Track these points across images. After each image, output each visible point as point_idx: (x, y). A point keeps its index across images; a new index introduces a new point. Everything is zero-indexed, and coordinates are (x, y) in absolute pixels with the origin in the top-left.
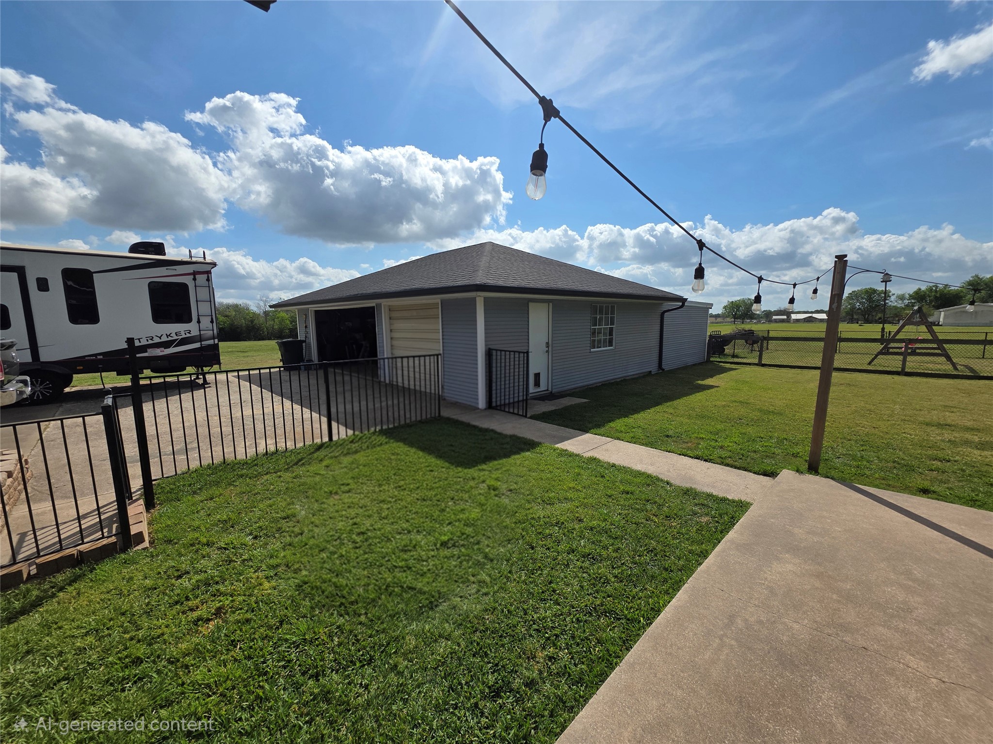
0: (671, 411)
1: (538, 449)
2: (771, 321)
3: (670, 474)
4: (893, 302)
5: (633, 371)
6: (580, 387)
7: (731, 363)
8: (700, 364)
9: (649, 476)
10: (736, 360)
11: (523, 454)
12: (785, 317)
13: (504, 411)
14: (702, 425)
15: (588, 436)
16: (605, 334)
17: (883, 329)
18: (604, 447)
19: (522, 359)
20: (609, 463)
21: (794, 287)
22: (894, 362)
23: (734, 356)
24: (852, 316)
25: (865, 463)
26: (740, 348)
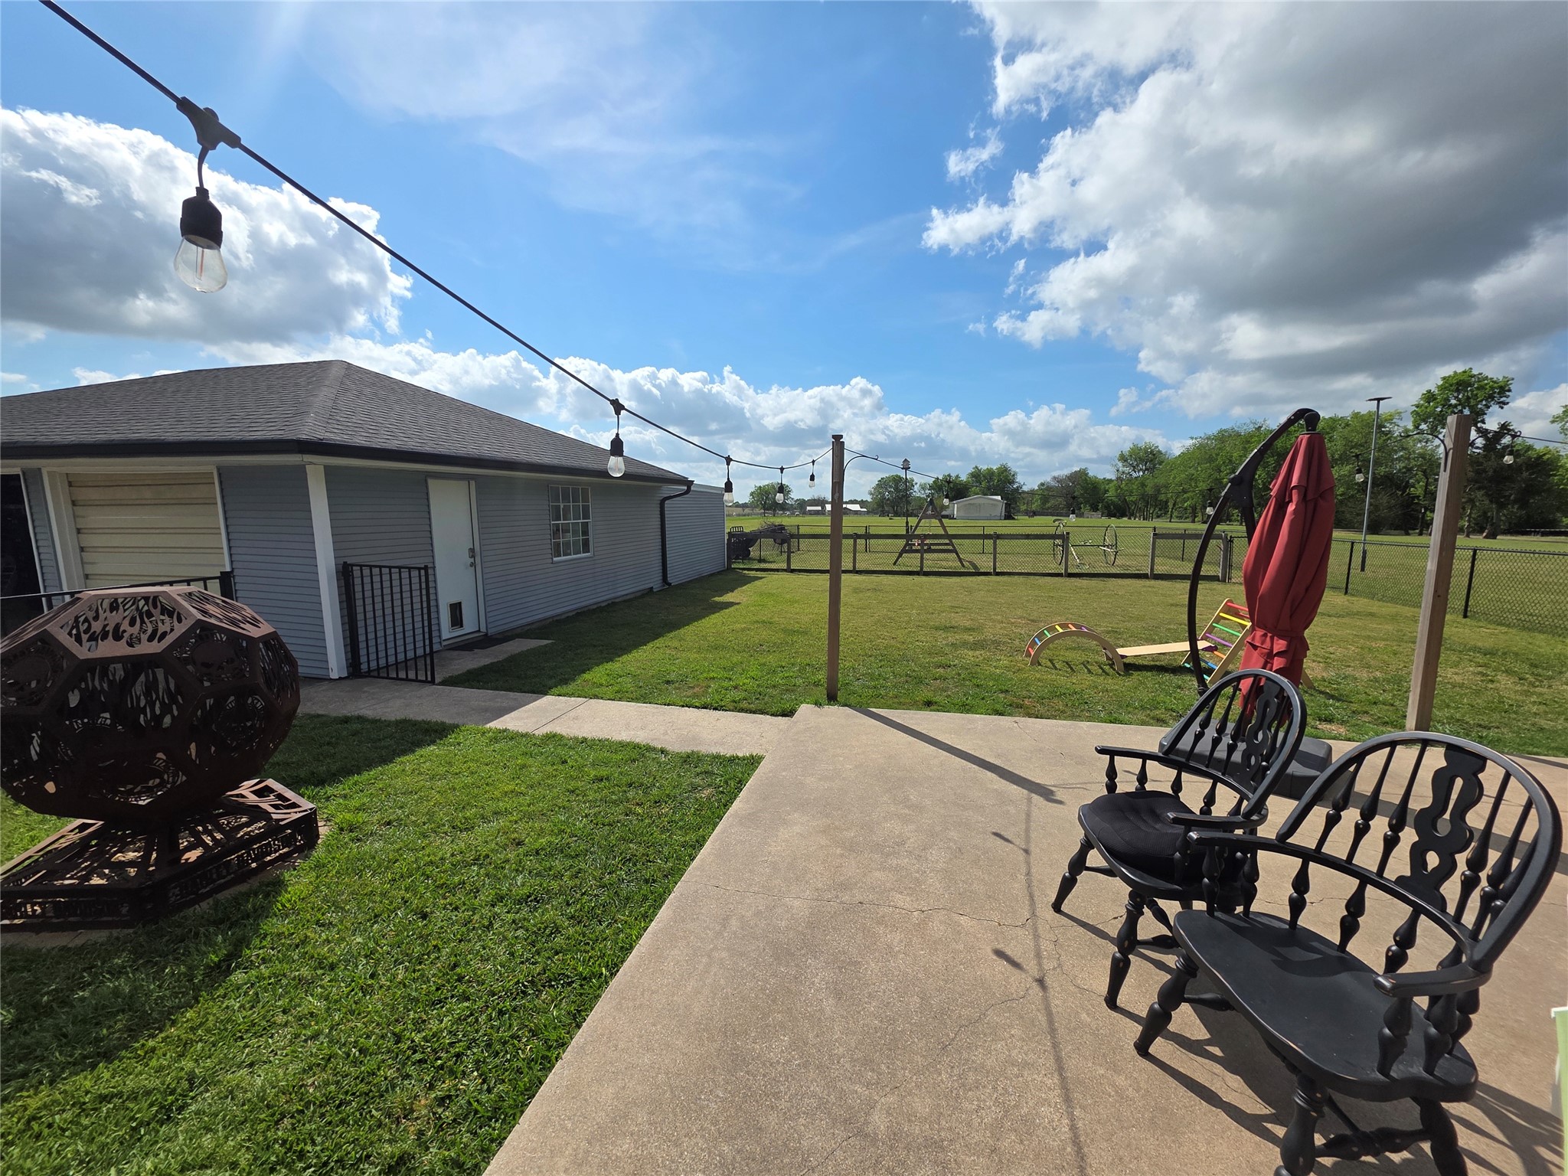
0: (676, 643)
1: (451, 738)
2: (805, 513)
3: (667, 737)
4: (917, 492)
5: (626, 588)
6: (540, 621)
7: (757, 570)
8: (719, 573)
9: (636, 746)
10: (763, 566)
11: (420, 752)
12: (819, 508)
13: (388, 678)
14: (714, 660)
15: (546, 700)
16: (575, 533)
17: (907, 523)
18: (572, 714)
19: (415, 580)
20: (576, 739)
21: (782, 472)
22: (911, 561)
23: (761, 561)
24: (883, 507)
25: (881, 681)
26: (766, 549)
